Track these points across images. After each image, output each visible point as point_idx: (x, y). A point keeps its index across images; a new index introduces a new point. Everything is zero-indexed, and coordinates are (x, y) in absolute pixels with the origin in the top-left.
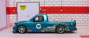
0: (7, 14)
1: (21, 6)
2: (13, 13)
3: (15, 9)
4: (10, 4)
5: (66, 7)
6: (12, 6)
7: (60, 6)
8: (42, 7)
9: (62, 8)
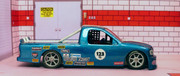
0: (12, 25)
1: (42, 9)
2: (26, 23)
3: (31, 14)
4: (20, 3)
5: (139, 12)
6: (25, 8)
7: (127, 8)
8: (87, 11)
9: (129, 13)
